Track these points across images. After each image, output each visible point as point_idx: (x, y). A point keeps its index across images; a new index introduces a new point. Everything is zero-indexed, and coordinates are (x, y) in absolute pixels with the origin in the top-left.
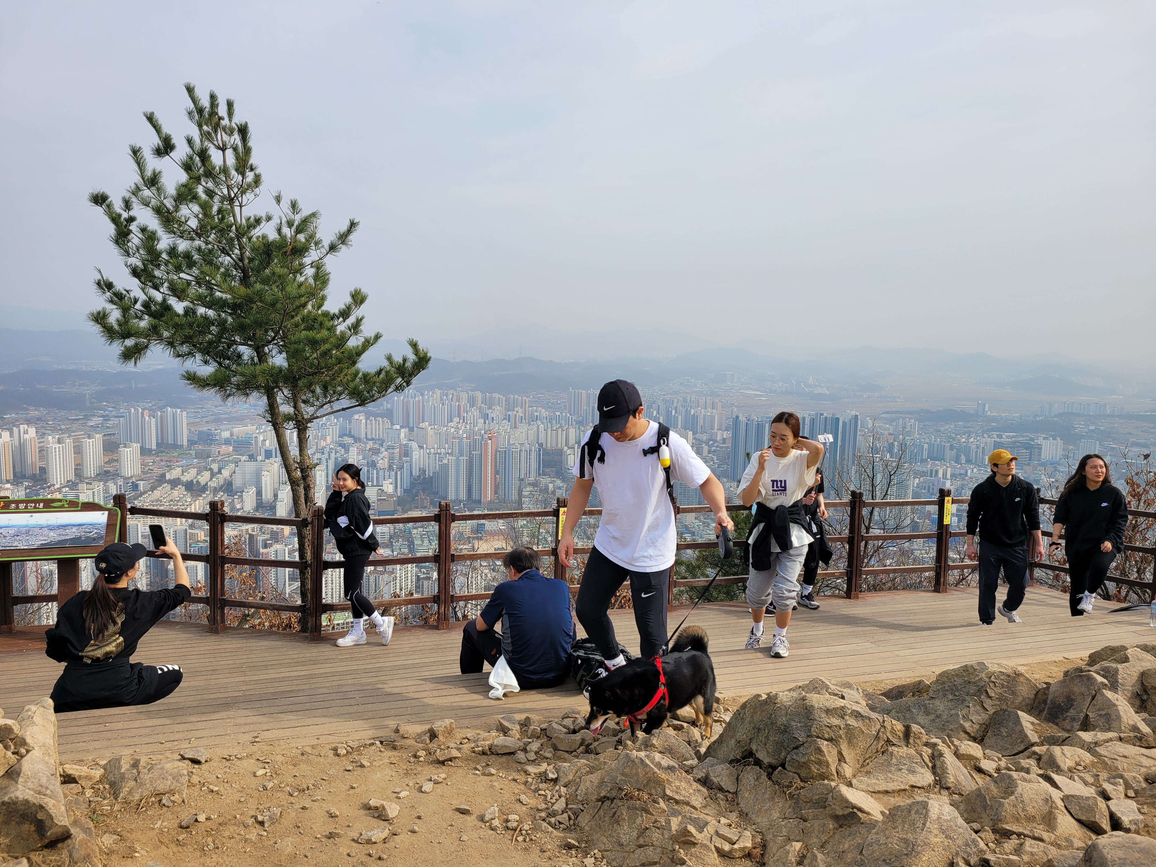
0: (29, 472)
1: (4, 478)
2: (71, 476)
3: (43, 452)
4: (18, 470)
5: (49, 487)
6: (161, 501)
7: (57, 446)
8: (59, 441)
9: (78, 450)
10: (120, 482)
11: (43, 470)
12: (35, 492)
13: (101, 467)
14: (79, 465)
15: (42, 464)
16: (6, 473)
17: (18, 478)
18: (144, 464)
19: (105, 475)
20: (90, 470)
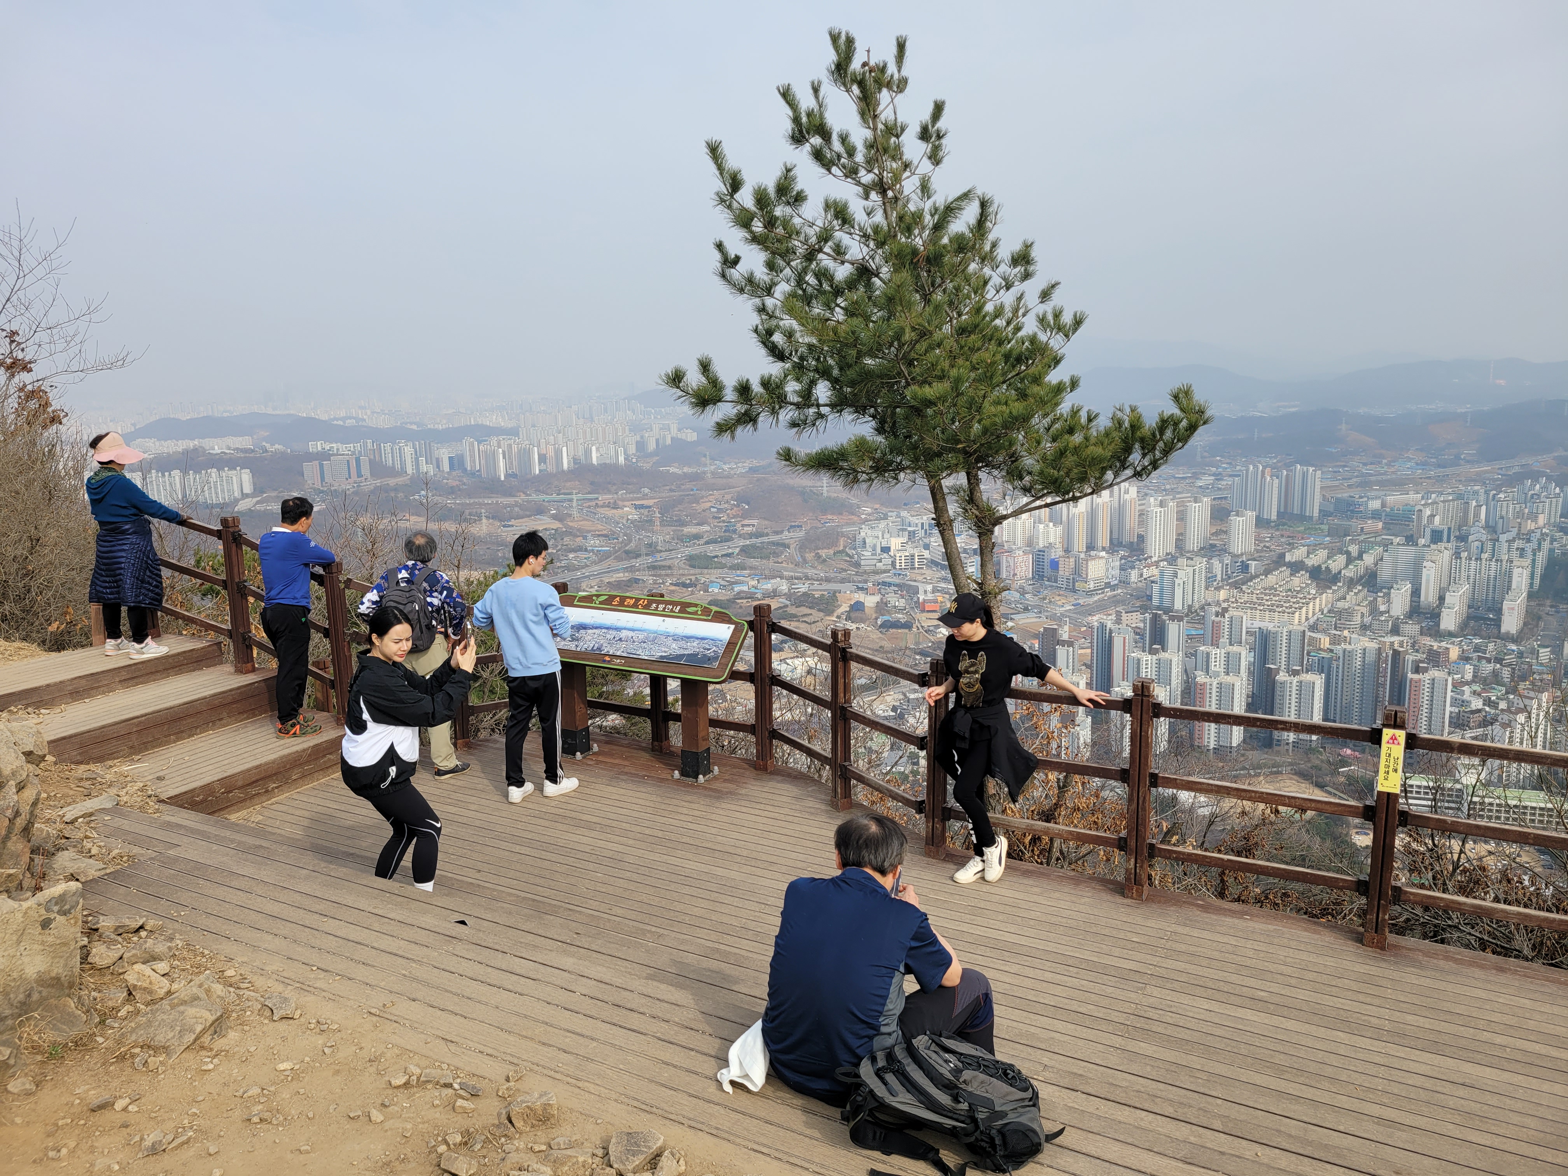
0: (1126, 539)
1: (1100, 544)
2: (1172, 549)
3: (1143, 515)
4: (1115, 536)
5: (1146, 559)
6: (1276, 590)
7: (1159, 509)
8: (1162, 504)
9: (1182, 517)
10: (1227, 560)
11: (1141, 538)
12: (1130, 564)
13: (1205, 538)
14: (1181, 534)
15: (1141, 531)
16: (1103, 539)
17: (1114, 546)
18: (1258, 539)
19: (1210, 550)
20: (1193, 542)
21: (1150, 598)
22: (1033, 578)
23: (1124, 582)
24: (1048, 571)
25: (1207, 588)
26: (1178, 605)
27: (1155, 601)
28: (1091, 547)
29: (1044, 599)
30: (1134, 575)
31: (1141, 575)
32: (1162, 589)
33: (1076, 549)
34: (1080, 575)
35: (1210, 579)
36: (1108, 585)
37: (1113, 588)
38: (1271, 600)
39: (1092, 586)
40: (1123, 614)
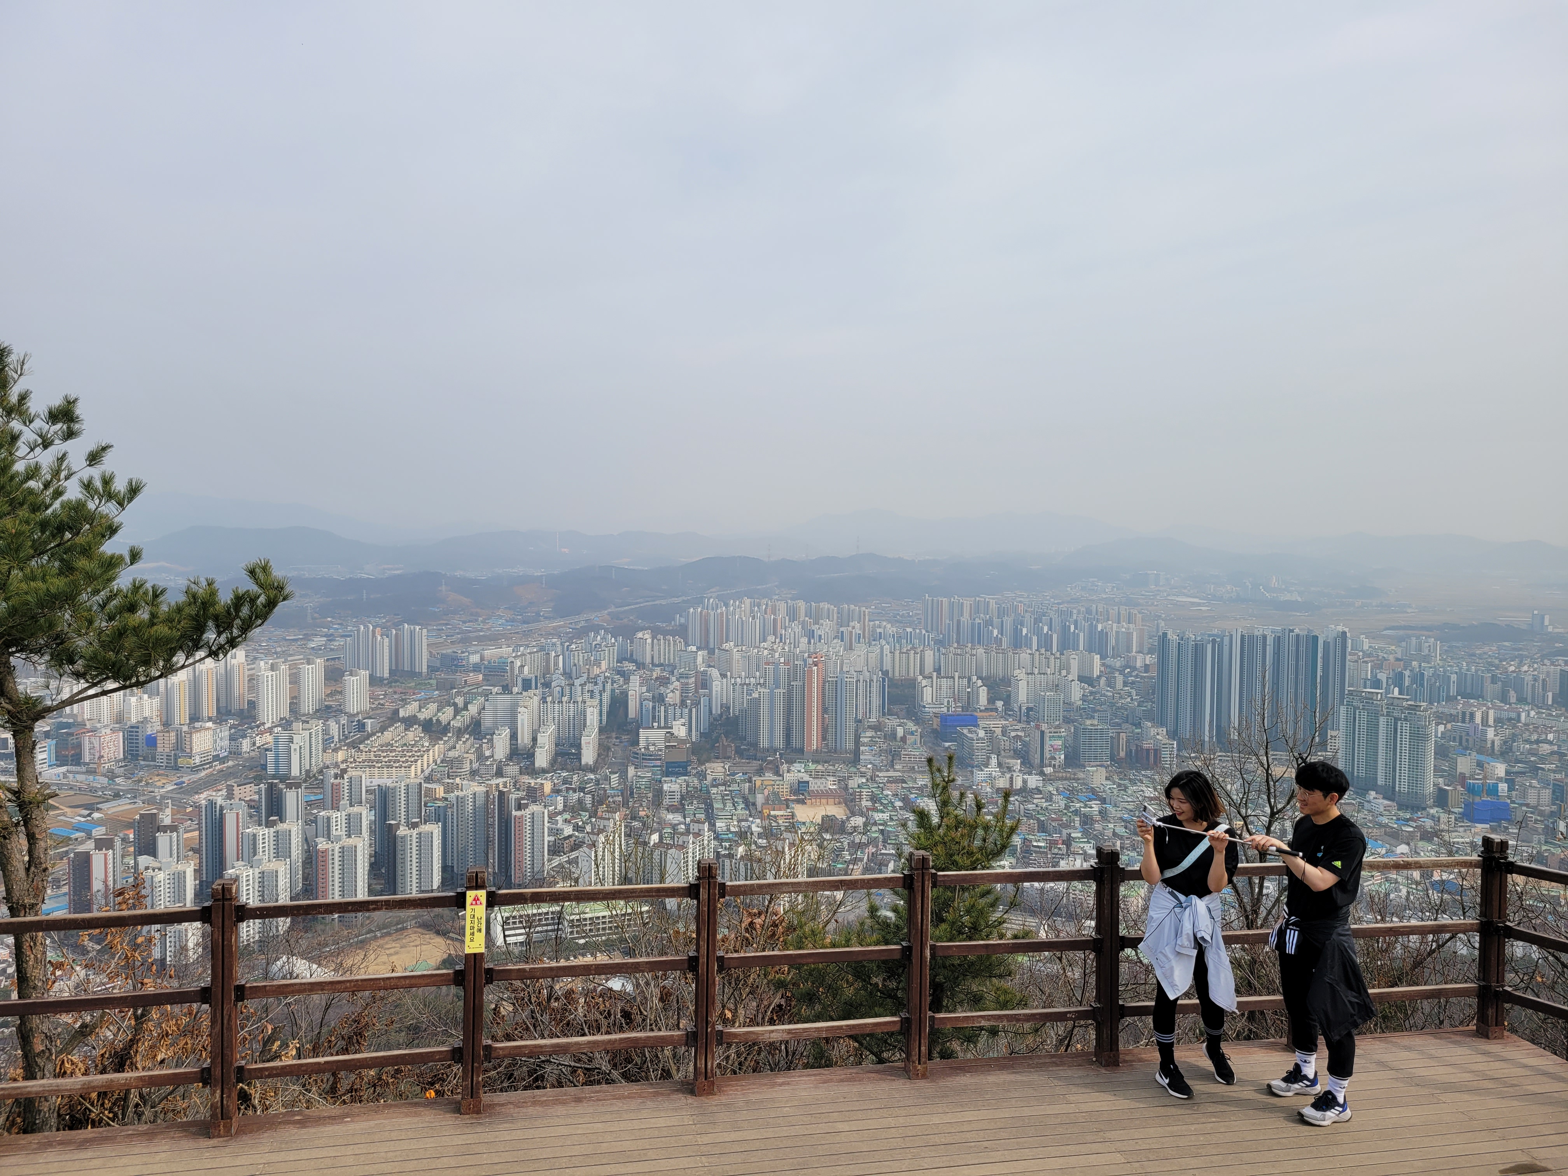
0: (235, 707)
1: (205, 714)
2: (285, 713)
3: (253, 681)
4: (223, 704)
5: (258, 726)
6: (392, 745)
7: (270, 673)
8: (273, 668)
9: (295, 679)
10: (344, 720)
11: (252, 705)
12: (241, 733)
13: (321, 701)
14: (295, 697)
15: (252, 697)
16: (209, 707)
17: (222, 715)
18: (373, 697)
19: (325, 712)
20: (308, 705)
21: (264, 767)
22: (125, 758)
23: (235, 753)
24: (143, 749)
25: (324, 751)
26: (295, 771)
27: (271, 770)
28: (195, 718)
29: (140, 781)
30: (245, 745)
31: (254, 744)
32: (277, 756)
33: (177, 721)
34: (183, 751)
35: (327, 741)
36: (216, 758)
37: (223, 760)
38: (388, 756)
39: (197, 760)
40: (236, 788)
